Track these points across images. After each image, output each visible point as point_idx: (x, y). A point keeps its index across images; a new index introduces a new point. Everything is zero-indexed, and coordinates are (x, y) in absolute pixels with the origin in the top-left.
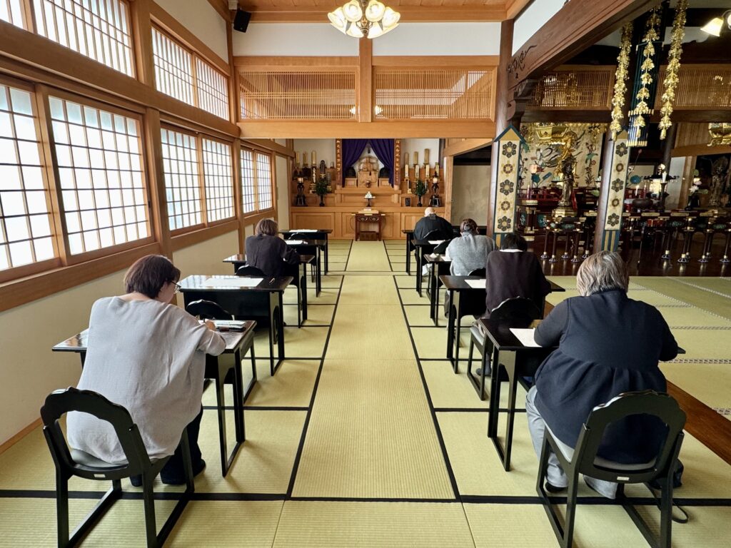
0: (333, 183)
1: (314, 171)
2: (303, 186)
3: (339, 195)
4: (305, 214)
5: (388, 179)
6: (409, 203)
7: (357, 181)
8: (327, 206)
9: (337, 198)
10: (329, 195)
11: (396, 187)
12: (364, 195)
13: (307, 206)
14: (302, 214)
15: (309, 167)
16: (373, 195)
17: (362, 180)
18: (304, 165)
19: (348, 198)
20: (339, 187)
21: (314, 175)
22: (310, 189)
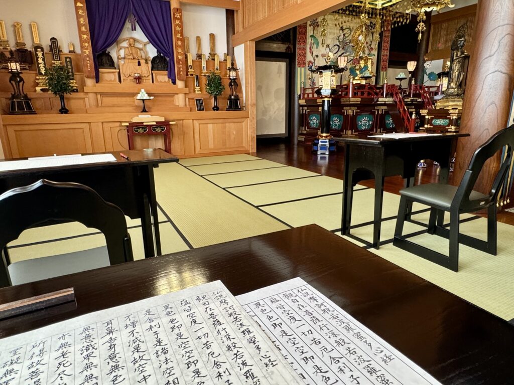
0: (78, 76)
1: (40, 55)
2: (22, 80)
3: (91, 96)
4: (32, 127)
5: (166, 72)
6: (200, 105)
7: (119, 73)
8: (72, 113)
9: (90, 100)
10: (74, 95)
11: (180, 84)
12: (135, 94)
13: (34, 113)
14: (27, 127)
15: (29, 47)
16: (149, 94)
17: (128, 73)
18: (17, 44)
19: (108, 100)
20: (90, 82)
21: (40, 61)
22: (37, 84)
